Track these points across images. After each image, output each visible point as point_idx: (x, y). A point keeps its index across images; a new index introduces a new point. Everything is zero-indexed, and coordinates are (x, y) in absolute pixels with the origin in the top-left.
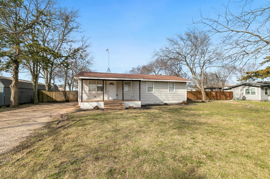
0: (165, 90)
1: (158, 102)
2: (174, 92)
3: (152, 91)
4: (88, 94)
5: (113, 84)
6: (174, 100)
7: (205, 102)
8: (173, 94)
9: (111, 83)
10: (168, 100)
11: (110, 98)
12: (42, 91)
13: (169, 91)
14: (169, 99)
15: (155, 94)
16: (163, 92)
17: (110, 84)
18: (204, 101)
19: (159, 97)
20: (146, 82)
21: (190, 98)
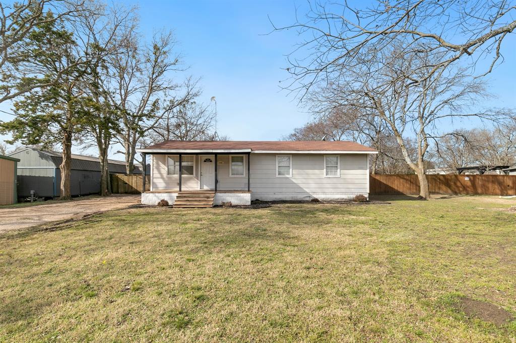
0: (317, 171)
1: (300, 197)
2: (338, 175)
3: (289, 174)
4: (166, 179)
5: (211, 161)
6: (338, 193)
7: (425, 199)
8: (335, 180)
9: (207, 159)
10: (324, 193)
11: (206, 188)
12: (117, 174)
13: (325, 174)
14: (326, 190)
15: (294, 180)
16: (313, 177)
17: (205, 161)
18: (424, 197)
19: (301, 185)
20: (275, 156)
21: (401, 190)
